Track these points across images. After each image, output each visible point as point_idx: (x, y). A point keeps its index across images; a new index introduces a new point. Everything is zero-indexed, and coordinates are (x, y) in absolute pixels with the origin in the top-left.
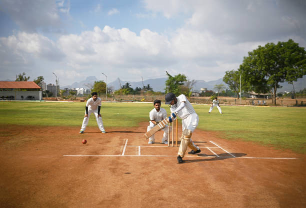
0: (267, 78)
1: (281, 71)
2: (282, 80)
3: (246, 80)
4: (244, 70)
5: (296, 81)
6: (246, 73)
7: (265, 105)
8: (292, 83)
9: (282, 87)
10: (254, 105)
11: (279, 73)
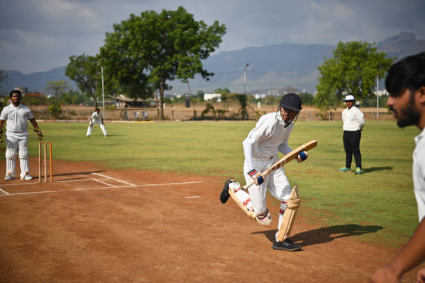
0: (146, 72)
1: (170, 61)
2: (171, 76)
3: (112, 74)
4: (108, 58)
5: (193, 78)
6: (111, 63)
7: (147, 119)
8: (187, 82)
9: (171, 88)
10: (128, 120)
11: (166, 64)
